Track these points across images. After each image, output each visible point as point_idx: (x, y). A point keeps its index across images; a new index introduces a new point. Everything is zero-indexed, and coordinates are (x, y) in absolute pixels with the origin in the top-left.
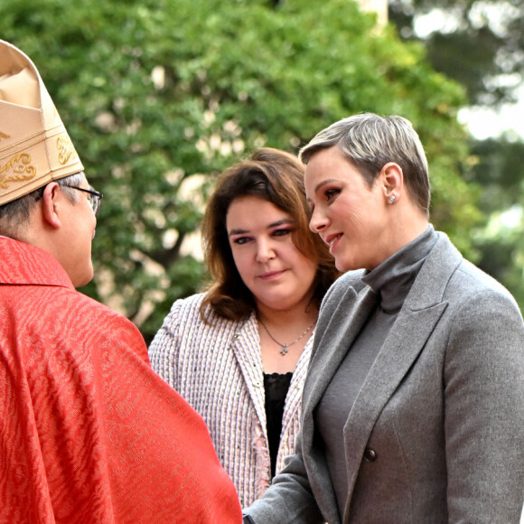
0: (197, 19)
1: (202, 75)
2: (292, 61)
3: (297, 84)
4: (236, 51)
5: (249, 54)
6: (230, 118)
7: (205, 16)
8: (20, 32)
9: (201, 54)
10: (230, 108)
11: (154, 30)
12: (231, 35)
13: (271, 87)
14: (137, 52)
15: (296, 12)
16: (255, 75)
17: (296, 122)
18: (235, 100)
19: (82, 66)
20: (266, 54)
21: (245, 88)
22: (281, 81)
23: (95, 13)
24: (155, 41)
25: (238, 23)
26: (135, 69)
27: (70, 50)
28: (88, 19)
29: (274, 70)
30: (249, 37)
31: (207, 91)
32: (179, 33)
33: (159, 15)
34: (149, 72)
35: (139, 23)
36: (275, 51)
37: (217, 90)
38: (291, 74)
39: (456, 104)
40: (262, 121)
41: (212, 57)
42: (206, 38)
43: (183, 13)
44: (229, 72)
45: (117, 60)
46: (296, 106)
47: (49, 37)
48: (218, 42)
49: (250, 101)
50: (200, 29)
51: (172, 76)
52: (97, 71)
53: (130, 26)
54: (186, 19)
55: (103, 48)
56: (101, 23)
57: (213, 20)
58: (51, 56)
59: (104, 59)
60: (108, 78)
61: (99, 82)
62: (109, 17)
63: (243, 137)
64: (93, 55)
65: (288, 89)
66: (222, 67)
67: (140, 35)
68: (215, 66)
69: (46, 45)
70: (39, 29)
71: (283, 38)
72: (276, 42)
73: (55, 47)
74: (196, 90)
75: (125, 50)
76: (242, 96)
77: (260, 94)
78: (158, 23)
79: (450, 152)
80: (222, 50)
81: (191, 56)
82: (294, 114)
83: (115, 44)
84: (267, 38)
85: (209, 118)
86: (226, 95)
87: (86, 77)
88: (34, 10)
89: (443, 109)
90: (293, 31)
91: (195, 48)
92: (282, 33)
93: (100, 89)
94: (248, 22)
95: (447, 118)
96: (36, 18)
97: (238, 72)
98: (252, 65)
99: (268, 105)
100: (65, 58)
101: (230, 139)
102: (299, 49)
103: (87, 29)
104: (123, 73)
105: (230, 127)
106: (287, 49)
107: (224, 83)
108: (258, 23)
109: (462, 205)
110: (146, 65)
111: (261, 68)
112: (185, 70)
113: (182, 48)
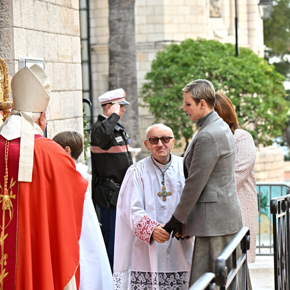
0: (217, 60)
1: (218, 74)
2: (241, 70)
3: (243, 76)
4: (227, 68)
5: (230, 68)
6: (226, 85)
7: (219, 59)
8: (172, 63)
9: (218, 69)
10: (225, 82)
11: (206, 63)
12: (226, 64)
13: (236, 77)
14: (202, 68)
15: (242, 58)
16: (232, 74)
17: (242, 86)
18: (227, 80)
19: (188, 72)
20: (235, 68)
21: (229, 77)
22: (238, 75)
23: (191, 58)
24: (206, 65)
25: (227, 61)
26: (201, 73)
27: (185, 68)
28: (189, 60)
29: (237, 72)
30: (230, 64)
31: (220, 78)
32: (212, 63)
33: (207, 59)
34: (205, 73)
35: (202, 61)
36: (237, 68)
37: (222, 77)
38: (241, 73)
39: (283, 80)
40: (234, 85)
41: (221, 69)
42: (219, 64)
43: (214, 58)
44: (225, 73)
45: (196, 71)
46: (243, 81)
47: (179, 64)
48: (222, 66)
49: (231, 80)
50: (218, 62)
51: (211, 74)
52: (192, 73)
53: (200, 62)
54: (214, 60)
55: (193, 67)
56: (193, 61)
57: (221, 60)
58: (180, 69)
59: (194, 70)
60: (194, 75)
61: (192, 76)
62: (195, 59)
63: (229, 89)
64: (191, 69)
65: (240, 77)
66: (224, 72)
67: (202, 64)
68: (222, 71)
69: (179, 67)
70: (177, 63)
71: (239, 64)
72: (237, 65)
73: (181, 67)
74: (217, 78)
75: (199, 68)
76: (228, 79)
77: (233, 78)
78: (207, 61)
79: (281, 93)
80: (224, 68)
81: (216, 69)
82: (242, 84)
83: (196, 66)
84: (235, 64)
85: (220, 85)
86: (225, 79)
87: (189, 75)
88: (176, 58)
89: (279, 82)
90: (242, 62)
91: (217, 67)
92: (239, 63)
93: (193, 78)
94: (230, 60)
95: (280, 84)
96: (176, 60)
97: (228, 73)
98: (231, 71)
99: (235, 81)
100: (183, 70)
101: (226, 90)
102: (243, 67)
103: (189, 62)
104: (198, 74)
105: (226, 87)
106: (240, 67)
107: (224, 76)
108: (232, 61)
109: (285, 106)
110: (204, 71)
111: (233, 72)
112: (214, 73)
113: (213, 67)
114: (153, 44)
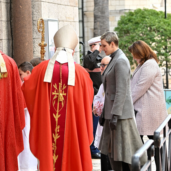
0: (154, 20)
1: (155, 28)
2: (168, 26)
3: (169, 29)
4: (160, 25)
5: (162, 25)
6: (159, 34)
7: (155, 20)
8: (129, 22)
9: (155, 25)
10: (159, 33)
11: (148, 22)
12: (159, 23)
13: (165, 30)
14: (146, 25)
15: (168, 19)
16: (163, 28)
17: (169, 35)
18: (160, 32)
19: (138, 27)
20: (164, 25)
21: (161, 30)
22: (166, 29)
23: (140, 19)
24: (148, 23)
25: (160, 21)
26: (146, 27)
27: (136, 25)
28: (139, 20)
29: (165, 27)
30: (162, 23)
31: (156, 30)
32: (152, 22)
33: (149, 20)
34: (148, 28)
35: (146, 21)
36: (165, 25)
37: (157, 30)
38: (168, 28)
40: (164, 35)
41: (156, 26)
42: (156, 23)
43: (152, 19)
44: (159, 28)
45: (143, 26)
46: (169, 33)
47: (133, 23)
48: (157, 24)
49: (162, 32)
50: (155, 22)
51: (151, 28)
52: (140, 28)
53: (145, 21)
54: (153, 20)
55: (141, 24)
56: (141, 21)
57: (157, 20)
58: (134, 26)
59: (141, 26)
60: (142, 29)
61: (140, 29)
62: (142, 20)
63: (161, 37)
64: (140, 25)
65: (167, 30)
66: (158, 27)
67: (146, 23)
68: (157, 27)
69: (133, 24)
70: (132, 22)
71: (167, 23)
72: (166, 23)
73: (134, 24)
74: (154, 30)
75: (144, 25)
76: (161, 31)
77: (163, 31)
78: (149, 21)
80: (158, 25)
81: (153, 26)
82: (168, 34)
83: (143, 24)
84: (164, 23)
85: (156, 34)
86: (159, 31)
87: (139, 29)
88: (131, 19)
90: (168, 22)
91: (154, 24)
92: (166, 22)
93: (141, 30)
94: (162, 21)
96: (131, 20)
97: (160, 28)
98: (162, 27)
99: (165, 32)
100: (136, 26)
101: (159, 37)
102: (169, 24)
103: (139, 22)
104: (144, 28)
105: (159, 35)
106: (167, 25)
107: (158, 29)
108: (163, 21)
110: (147, 27)
111: (163, 27)
112: (153, 28)
113: (152, 24)
114: (119, 11)
